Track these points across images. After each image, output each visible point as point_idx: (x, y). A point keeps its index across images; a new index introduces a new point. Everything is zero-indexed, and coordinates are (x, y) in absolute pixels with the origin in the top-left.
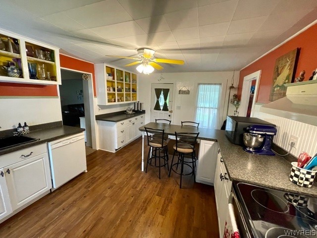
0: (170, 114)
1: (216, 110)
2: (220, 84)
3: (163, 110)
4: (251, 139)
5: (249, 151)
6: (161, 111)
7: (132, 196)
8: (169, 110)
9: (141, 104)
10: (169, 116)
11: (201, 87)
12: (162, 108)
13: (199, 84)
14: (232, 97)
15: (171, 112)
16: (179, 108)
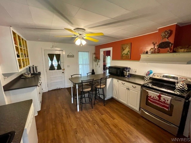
0: (63, 71)
1: (88, 65)
2: (88, 52)
3: (57, 69)
4: (127, 73)
5: (126, 77)
6: (56, 71)
7: (94, 125)
8: (62, 69)
9: (36, 67)
10: (63, 73)
11: (80, 53)
12: (56, 68)
13: (79, 51)
14: (94, 58)
15: (64, 70)
16: (68, 66)
